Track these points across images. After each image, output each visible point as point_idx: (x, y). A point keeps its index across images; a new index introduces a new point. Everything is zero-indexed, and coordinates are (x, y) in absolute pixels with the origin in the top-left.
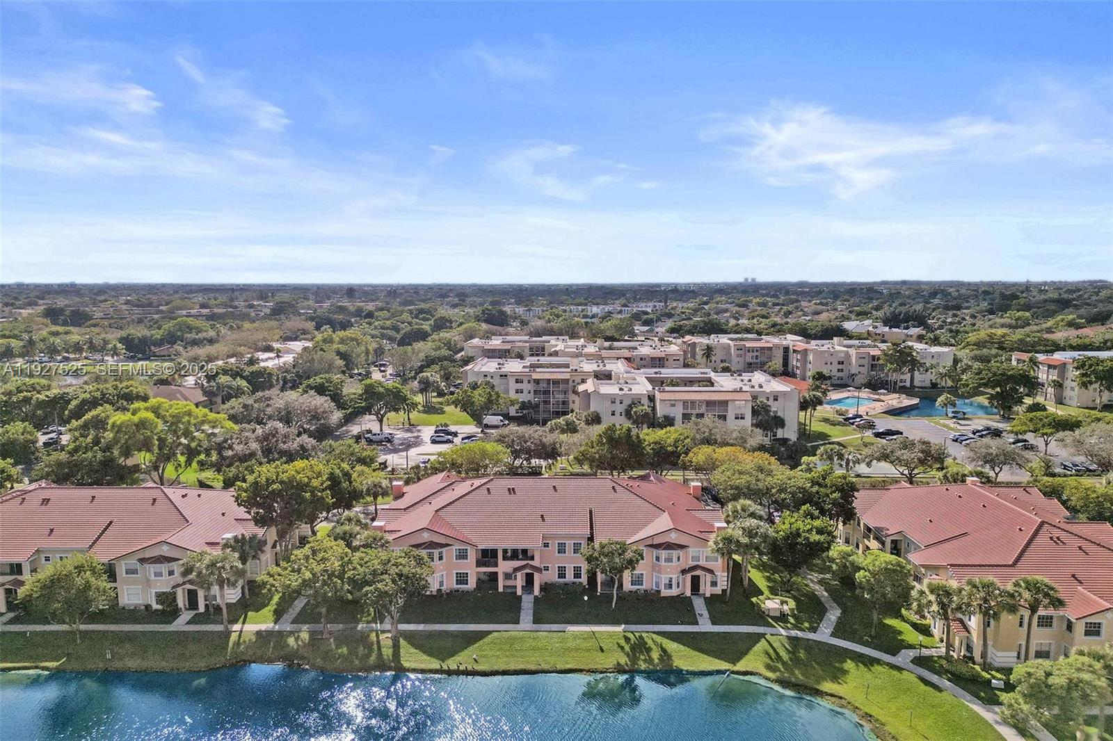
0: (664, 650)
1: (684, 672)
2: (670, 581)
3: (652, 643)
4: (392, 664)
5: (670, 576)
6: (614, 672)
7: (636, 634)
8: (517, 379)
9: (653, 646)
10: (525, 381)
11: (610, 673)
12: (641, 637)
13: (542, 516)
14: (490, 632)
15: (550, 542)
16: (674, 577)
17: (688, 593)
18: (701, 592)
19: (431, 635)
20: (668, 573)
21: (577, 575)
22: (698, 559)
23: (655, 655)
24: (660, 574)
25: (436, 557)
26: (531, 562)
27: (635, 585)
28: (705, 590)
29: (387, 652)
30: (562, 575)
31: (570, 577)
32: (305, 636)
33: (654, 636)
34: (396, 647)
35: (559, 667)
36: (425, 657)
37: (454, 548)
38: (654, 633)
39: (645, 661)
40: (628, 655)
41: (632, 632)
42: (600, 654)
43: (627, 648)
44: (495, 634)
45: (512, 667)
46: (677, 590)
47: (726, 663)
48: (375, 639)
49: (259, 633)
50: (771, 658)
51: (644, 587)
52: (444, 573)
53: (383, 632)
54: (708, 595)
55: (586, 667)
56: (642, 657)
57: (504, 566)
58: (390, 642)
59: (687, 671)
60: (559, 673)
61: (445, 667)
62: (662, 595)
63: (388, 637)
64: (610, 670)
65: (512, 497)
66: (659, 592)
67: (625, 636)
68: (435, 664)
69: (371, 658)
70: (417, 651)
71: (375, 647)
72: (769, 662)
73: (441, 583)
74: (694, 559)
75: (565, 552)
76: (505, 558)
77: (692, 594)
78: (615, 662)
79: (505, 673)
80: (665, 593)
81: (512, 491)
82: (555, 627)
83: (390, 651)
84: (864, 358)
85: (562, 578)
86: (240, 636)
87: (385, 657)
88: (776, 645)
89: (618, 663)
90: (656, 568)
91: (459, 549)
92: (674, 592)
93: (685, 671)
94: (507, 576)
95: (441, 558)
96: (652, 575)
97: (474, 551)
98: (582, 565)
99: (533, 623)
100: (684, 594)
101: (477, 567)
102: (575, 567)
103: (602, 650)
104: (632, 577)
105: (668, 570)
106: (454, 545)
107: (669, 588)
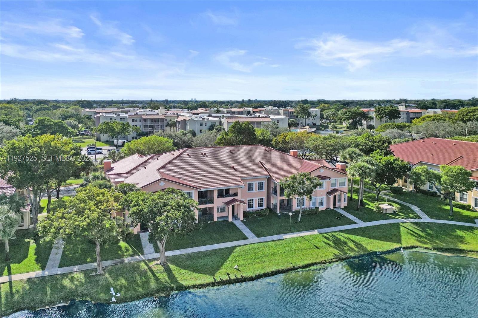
1: (378, 253)
3: (343, 238)
4: (173, 285)
5: (322, 197)
6: (337, 261)
7: (328, 234)
8: (133, 119)
9: (345, 240)
10: (138, 120)
12: (333, 235)
13: (233, 168)
14: (234, 248)
16: (324, 197)
17: (332, 207)
18: (337, 206)
19: (190, 257)
21: (260, 205)
22: (335, 185)
23: (352, 245)
24: (317, 196)
26: (236, 197)
27: (300, 206)
28: (340, 204)
29: (163, 277)
32: (80, 276)
33: (341, 234)
34: (168, 271)
35: (300, 264)
36: (196, 275)
38: (339, 232)
39: (348, 249)
41: (326, 233)
42: (317, 250)
43: (331, 243)
44: (238, 248)
45: (269, 270)
47: (395, 244)
48: (146, 267)
49: (30, 281)
50: (415, 236)
51: (305, 207)
53: (150, 260)
54: (342, 207)
55: (317, 261)
56: (345, 248)
57: (218, 202)
58: (162, 268)
60: (303, 268)
61: (218, 280)
62: (318, 210)
63: (157, 264)
65: (206, 158)
66: (316, 208)
67: (323, 236)
68: (209, 279)
69: (151, 284)
70: (187, 271)
71: (149, 273)
72: (417, 238)
74: (333, 185)
75: (253, 190)
77: (334, 208)
79: (266, 275)
80: (321, 208)
81: (204, 155)
82: (275, 237)
83: (165, 275)
84: (286, 113)
85: (251, 207)
86: (11, 287)
87: (163, 280)
88: (411, 228)
92: (324, 207)
94: (219, 210)
97: (198, 193)
98: (264, 198)
99: (258, 237)
100: (330, 208)
101: (199, 205)
102: (259, 199)
103: (317, 248)
104: (297, 201)
105: (321, 193)
106: (183, 190)
107: (321, 205)
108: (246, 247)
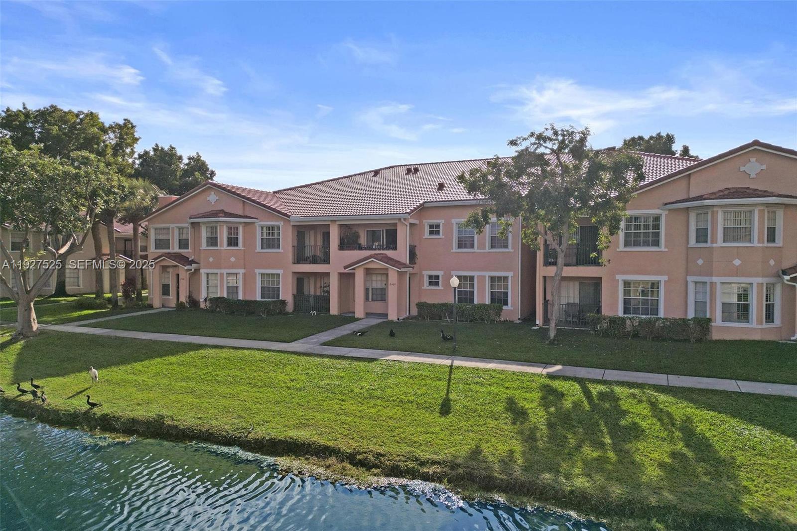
0: (697, 442)
2: (744, 296)
5: (744, 281)
6: (439, 480)
7: (592, 387)
9: (646, 423)
11: (426, 478)
12: (608, 396)
15: (441, 222)
16: (756, 283)
20: (737, 272)
21: (499, 298)
24: (711, 275)
25: (223, 235)
27: (638, 311)
31: (483, 297)
37: (259, 224)
40: (530, 438)
41: (581, 383)
46: (765, 325)
51: (661, 316)
52: (240, 272)
55: (345, 446)
56: (589, 452)
57: (340, 259)
62: (716, 336)
64: (431, 470)
66: (704, 324)
67: (549, 387)
73: (233, 289)
76: (344, 245)
78: (467, 449)
80: (724, 329)
81: (412, 171)
90: (696, 263)
91: (268, 228)
95: (233, 242)
96: (687, 282)
97: (290, 229)
98: (510, 274)
99: (321, 345)
100: (792, 338)
101: (294, 263)
102: (492, 279)
103: (446, 408)
104: (627, 292)
105: (737, 262)
106: (257, 219)
107: (738, 318)
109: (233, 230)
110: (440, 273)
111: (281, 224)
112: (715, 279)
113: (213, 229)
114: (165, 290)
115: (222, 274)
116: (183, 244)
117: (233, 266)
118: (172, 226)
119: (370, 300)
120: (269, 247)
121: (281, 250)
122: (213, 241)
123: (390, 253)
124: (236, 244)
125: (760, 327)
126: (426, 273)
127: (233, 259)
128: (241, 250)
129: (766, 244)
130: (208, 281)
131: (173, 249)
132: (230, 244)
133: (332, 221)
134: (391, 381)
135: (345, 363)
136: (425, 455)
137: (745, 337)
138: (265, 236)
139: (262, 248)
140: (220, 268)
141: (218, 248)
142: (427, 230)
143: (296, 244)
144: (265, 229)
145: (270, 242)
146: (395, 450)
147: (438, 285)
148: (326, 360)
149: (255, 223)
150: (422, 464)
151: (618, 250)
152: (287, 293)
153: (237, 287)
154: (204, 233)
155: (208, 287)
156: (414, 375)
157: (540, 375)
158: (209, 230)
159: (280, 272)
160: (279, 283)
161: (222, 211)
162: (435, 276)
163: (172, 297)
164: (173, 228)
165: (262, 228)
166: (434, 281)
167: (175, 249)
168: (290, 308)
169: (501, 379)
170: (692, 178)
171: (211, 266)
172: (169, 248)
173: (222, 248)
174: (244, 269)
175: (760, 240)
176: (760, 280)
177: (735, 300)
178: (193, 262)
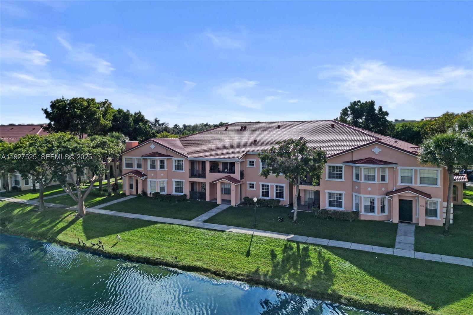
0: (327, 268)
1: (343, 300)
2: (373, 202)
3: (315, 258)
4: (52, 235)
5: (373, 196)
6: (243, 281)
7: (301, 245)
9: (314, 261)
11: (239, 280)
12: (306, 249)
13: (256, 141)
15: (255, 160)
16: (377, 198)
17: (395, 219)
18: (414, 221)
20: (370, 193)
21: (280, 195)
22: (410, 180)
23: (311, 272)
24: (360, 193)
25: (158, 164)
27: (334, 206)
28: (418, 219)
29: (60, 226)
30: (266, 194)
31: (273, 195)
33: (324, 251)
34: (71, 223)
36: (80, 234)
37: (174, 159)
38: (324, 247)
40: (275, 266)
41: (298, 243)
42: (242, 257)
43: (280, 257)
46: (380, 215)
51: (343, 209)
52: (166, 180)
54: (423, 225)
55: (213, 268)
56: (292, 270)
57: (210, 177)
58: (71, 220)
59: (348, 300)
62: (362, 218)
64: (240, 277)
66: (357, 213)
67: (287, 245)
69: (44, 228)
73: (162, 189)
74: (403, 179)
76: (212, 170)
77: (401, 222)
78: (254, 270)
80: (365, 216)
81: (243, 128)
83: (63, 226)
87: (54, 229)
89: (257, 270)
90: (356, 188)
91: (178, 161)
92: (377, 216)
93: (346, 299)
95: (162, 167)
96: (353, 195)
97: (188, 162)
98: (284, 185)
99: (203, 222)
100: (390, 220)
101: (190, 177)
102: (277, 186)
103: (248, 254)
104: (330, 198)
105: (369, 189)
106: (173, 157)
107: (371, 211)
108: (166, 226)
109: (162, 161)
110: (255, 183)
111: (184, 159)
112: (361, 195)
113: (153, 161)
114: (131, 186)
115: (157, 182)
116: (139, 166)
117: (162, 178)
118: (133, 157)
119: (224, 193)
120: (178, 169)
121: (184, 171)
122: (153, 167)
123: (232, 175)
124: (164, 168)
125: (378, 215)
126: (248, 183)
127: (162, 175)
128: (166, 170)
129: (380, 182)
130: (151, 184)
131: (134, 168)
132: (161, 168)
133: (206, 160)
134: (230, 242)
135: (213, 232)
136: (239, 272)
137: (373, 219)
138: (176, 164)
139: (175, 169)
140: (157, 179)
141: (156, 170)
142: (248, 163)
143: (190, 169)
144: (176, 161)
145: (179, 167)
146: (229, 270)
147: (254, 188)
148: (205, 231)
149: (172, 159)
150: (238, 275)
151: (326, 180)
152: (186, 191)
153: (164, 187)
154: (149, 163)
155: (151, 187)
156: (239, 239)
157: (284, 240)
158: (151, 161)
159: (184, 181)
160: (183, 185)
161: (157, 153)
162: (252, 184)
163: (134, 190)
164: (134, 159)
165: (175, 160)
166: (252, 186)
167: (135, 168)
168: (188, 197)
169: (270, 241)
170: (354, 153)
171: (152, 178)
172: (132, 167)
173: (157, 170)
174: (167, 179)
175: (378, 181)
176: (378, 197)
177: (369, 204)
178: (144, 175)
